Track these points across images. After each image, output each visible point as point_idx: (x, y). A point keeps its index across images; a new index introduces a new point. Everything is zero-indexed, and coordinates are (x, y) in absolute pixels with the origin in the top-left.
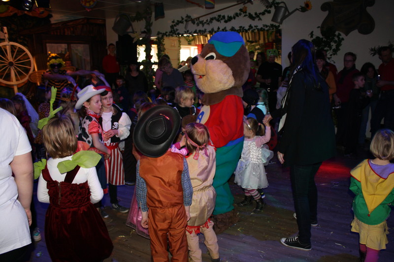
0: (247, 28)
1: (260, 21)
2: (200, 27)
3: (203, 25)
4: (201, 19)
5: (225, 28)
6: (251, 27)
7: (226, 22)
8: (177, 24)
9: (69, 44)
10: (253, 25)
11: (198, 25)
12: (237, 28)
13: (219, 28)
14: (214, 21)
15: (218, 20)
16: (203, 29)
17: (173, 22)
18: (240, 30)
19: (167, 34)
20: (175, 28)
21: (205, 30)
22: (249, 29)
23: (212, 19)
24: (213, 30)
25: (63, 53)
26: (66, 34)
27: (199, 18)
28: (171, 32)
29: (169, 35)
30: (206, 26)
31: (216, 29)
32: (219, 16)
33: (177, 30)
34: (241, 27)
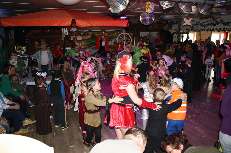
0: (222, 29)
1: (229, 26)
2: (203, 28)
3: (204, 27)
4: (204, 24)
5: (213, 29)
6: (224, 29)
7: (214, 26)
8: (195, 25)
9: (149, 32)
10: (225, 28)
11: (202, 26)
12: (218, 29)
13: (211, 29)
14: (209, 25)
15: (211, 25)
16: (204, 29)
17: (193, 24)
18: (219, 30)
19: (190, 30)
20: (193, 27)
21: (205, 29)
22: (223, 30)
23: (208, 24)
24: (208, 29)
25: (147, 36)
26: (149, 28)
27: (203, 23)
28: (191, 29)
29: (191, 30)
30: (205, 27)
31: (209, 29)
32: (212, 23)
33: (194, 28)
34: (220, 29)
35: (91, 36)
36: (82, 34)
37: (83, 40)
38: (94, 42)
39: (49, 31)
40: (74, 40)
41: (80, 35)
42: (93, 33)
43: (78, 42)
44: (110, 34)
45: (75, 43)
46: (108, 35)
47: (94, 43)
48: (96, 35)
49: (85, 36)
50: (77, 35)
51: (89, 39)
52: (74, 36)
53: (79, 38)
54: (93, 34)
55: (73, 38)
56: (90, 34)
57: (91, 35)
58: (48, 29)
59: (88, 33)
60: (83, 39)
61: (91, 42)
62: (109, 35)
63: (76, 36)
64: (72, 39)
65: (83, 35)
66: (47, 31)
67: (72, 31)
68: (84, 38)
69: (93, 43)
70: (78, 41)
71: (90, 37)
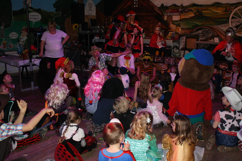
35: (195, 13)
36: (180, 10)
37: (181, 20)
38: (199, 24)
39: (137, 6)
40: (168, 20)
41: (178, 11)
42: (199, 8)
43: (173, 24)
44: (230, 10)
45: (169, 24)
46: (226, 11)
47: (199, 26)
48: (203, 11)
49: (185, 13)
50: (172, 12)
51: (191, 18)
52: (169, 14)
53: (176, 18)
54: (198, 10)
55: (167, 17)
56: (193, 9)
57: (195, 11)
58: (136, 3)
59: (189, 9)
60: (181, 18)
61: (194, 25)
62: (228, 11)
63: (171, 14)
64: (165, 19)
65: (182, 12)
66: (135, 6)
67: (166, 6)
68: (184, 17)
69: (197, 26)
70: (173, 22)
71: (193, 15)
